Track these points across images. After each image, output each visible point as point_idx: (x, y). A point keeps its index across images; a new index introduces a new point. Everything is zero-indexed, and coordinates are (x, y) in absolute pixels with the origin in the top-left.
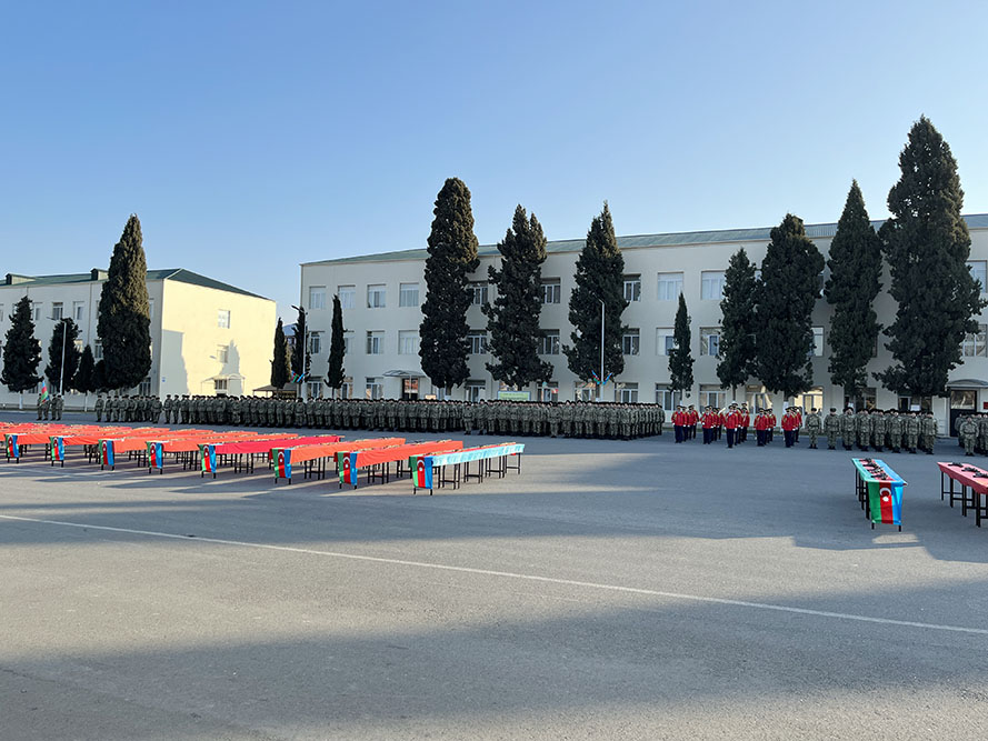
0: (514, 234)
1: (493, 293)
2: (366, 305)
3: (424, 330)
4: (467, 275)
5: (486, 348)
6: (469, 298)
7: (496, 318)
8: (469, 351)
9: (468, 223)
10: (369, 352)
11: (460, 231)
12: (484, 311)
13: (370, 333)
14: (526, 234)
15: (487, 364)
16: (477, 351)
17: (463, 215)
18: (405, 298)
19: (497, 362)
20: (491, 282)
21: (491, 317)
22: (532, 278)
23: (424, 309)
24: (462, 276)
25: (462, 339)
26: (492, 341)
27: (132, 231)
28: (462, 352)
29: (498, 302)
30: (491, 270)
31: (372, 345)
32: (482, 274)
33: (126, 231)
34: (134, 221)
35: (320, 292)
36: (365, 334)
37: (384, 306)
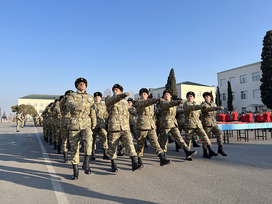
2: (240, 83)
3: (262, 88)
10: (242, 98)
13: (242, 92)
18: (255, 78)
23: (261, 80)
33: (170, 73)
34: (172, 70)
35: (224, 81)
36: (240, 93)
37: (247, 82)
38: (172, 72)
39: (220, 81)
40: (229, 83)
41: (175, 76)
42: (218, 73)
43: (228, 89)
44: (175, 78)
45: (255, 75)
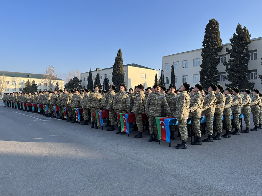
0: (237, 35)
1: (228, 58)
2: (182, 67)
3: (201, 73)
4: (217, 52)
5: (225, 78)
8: (218, 80)
9: (218, 34)
11: (215, 37)
12: (224, 64)
13: (184, 76)
14: (241, 34)
15: (226, 84)
16: (222, 80)
17: (215, 31)
18: (195, 64)
19: (230, 83)
20: (227, 54)
21: (227, 66)
22: (245, 51)
23: (201, 66)
25: (216, 76)
26: (227, 75)
29: (230, 61)
30: (227, 49)
31: (184, 80)
32: (224, 51)
34: (120, 50)
35: (168, 65)
36: (182, 77)
37: (188, 67)
38: (119, 53)
39: (165, 64)
40: (173, 67)
41: (122, 57)
42: (163, 57)
43: (172, 73)
44: (122, 59)
45: (196, 61)
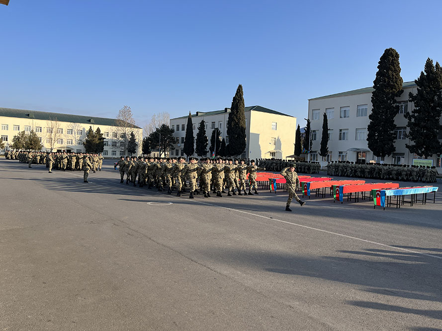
0: (425, 74)
1: (411, 107)
2: (339, 117)
3: (370, 128)
4: (395, 98)
5: (406, 136)
6: (397, 110)
7: (413, 120)
8: (396, 138)
9: (398, 71)
10: (340, 139)
11: (393, 75)
12: (405, 116)
13: (341, 130)
14: (433, 74)
15: (406, 145)
16: (400, 138)
17: (394, 67)
18: (360, 112)
19: (413, 143)
20: (410, 101)
21: (410, 120)
22: (436, 98)
23: (370, 117)
24: (393, 99)
25: (391, 132)
26: (410, 133)
27: (240, 91)
28: (392, 138)
29: (415, 111)
30: (411, 95)
31: (342, 136)
32: (405, 97)
33: (237, 91)
34: (240, 87)
35: (317, 112)
36: (339, 131)
37: (349, 117)
39: (312, 111)
40: (325, 116)
41: (244, 97)
42: (309, 100)
43: (323, 125)
44: (243, 100)
45: (361, 108)
